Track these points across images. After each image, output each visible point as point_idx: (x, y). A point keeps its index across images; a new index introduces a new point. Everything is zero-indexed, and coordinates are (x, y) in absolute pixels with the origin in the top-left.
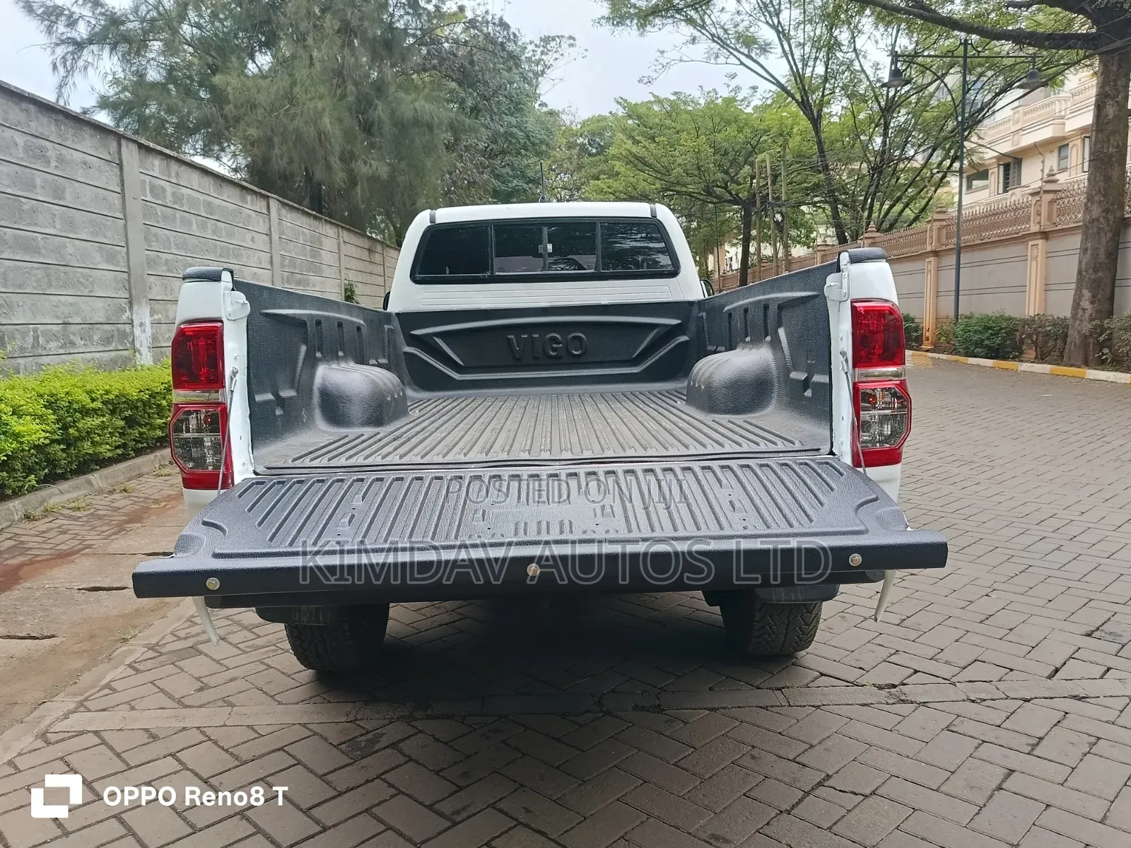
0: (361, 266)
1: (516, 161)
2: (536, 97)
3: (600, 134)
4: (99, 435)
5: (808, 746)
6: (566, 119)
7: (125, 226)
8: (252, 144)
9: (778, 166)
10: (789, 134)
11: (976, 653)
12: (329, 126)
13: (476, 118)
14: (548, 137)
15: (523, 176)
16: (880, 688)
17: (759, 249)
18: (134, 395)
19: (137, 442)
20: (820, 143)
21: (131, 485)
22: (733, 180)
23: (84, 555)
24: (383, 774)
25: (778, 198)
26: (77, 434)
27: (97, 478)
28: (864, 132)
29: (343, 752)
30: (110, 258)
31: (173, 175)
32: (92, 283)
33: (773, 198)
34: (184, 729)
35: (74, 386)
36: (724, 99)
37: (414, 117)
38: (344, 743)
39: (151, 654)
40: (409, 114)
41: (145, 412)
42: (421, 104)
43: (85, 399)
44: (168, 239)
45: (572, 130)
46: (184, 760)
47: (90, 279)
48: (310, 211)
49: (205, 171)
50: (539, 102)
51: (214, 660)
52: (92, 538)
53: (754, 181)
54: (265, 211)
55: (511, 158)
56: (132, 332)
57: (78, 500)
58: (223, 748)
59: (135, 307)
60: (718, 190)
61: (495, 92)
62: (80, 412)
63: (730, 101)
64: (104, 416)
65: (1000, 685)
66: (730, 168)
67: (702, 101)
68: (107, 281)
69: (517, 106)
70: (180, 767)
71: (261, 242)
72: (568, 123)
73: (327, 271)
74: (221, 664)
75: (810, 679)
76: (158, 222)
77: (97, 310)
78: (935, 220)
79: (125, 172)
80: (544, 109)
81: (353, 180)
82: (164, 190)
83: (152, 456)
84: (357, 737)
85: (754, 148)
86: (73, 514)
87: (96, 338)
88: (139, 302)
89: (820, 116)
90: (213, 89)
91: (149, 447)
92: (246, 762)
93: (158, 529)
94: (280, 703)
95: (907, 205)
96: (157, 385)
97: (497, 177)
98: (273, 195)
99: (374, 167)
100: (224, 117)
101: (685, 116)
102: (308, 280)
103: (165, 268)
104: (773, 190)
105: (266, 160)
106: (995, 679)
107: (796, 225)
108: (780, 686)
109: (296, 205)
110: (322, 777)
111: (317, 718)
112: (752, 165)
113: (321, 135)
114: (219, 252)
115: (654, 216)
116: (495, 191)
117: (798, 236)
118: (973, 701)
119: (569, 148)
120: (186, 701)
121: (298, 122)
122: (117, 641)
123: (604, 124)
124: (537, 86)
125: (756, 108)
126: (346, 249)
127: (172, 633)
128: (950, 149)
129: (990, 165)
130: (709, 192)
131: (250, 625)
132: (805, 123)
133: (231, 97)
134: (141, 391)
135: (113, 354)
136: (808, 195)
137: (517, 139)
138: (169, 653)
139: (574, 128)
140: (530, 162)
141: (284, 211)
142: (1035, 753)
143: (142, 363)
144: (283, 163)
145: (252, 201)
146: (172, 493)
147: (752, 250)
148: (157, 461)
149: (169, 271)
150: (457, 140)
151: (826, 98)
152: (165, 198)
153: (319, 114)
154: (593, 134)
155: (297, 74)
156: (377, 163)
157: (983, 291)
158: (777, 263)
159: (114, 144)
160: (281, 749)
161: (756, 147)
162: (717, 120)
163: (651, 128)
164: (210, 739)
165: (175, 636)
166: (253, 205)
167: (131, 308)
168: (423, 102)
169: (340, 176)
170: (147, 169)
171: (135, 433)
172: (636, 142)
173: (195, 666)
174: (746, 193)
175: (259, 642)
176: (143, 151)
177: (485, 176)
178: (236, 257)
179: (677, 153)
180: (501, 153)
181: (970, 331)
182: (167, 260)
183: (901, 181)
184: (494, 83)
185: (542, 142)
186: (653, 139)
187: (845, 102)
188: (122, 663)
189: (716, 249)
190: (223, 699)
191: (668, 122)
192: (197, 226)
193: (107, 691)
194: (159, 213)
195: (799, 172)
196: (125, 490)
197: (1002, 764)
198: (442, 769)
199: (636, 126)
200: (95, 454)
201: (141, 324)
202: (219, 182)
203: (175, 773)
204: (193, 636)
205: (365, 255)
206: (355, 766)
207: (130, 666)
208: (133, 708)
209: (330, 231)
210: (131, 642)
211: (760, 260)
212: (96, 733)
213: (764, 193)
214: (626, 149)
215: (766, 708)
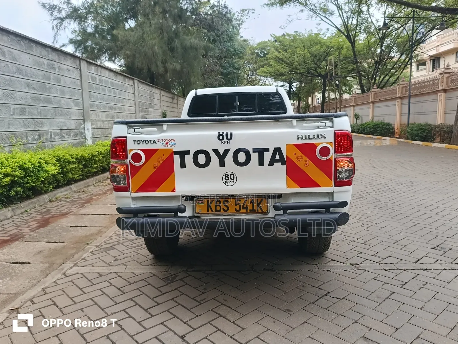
0: (169, 104)
1: (230, 60)
2: (238, 34)
3: (265, 49)
4: (74, 171)
5: (323, 283)
6: (251, 43)
7: (82, 93)
8: (128, 58)
9: (337, 61)
10: (342, 48)
11: (389, 254)
12: (157, 50)
13: (215, 44)
14: (243, 50)
15: (233, 67)
16: (353, 265)
17: (329, 95)
18: (87, 156)
19: (87, 173)
20: (354, 52)
21: (86, 189)
22: (319, 67)
23: (71, 214)
24: (178, 288)
25: (337, 75)
26: (66, 171)
27: (74, 187)
28: (372, 47)
29: (164, 281)
30: (77, 104)
31: (99, 72)
32: (70, 114)
33: (335, 75)
34: (111, 273)
35: (65, 153)
36: (315, 34)
37: (190, 46)
38: (164, 278)
39: (98, 249)
40: (188, 44)
41: (90, 162)
42: (193, 40)
43: (69, 158)
44: (97, 97)
45: (253, 47)
46: (112, 283)
47: (70, 113)
48: (149, 84)
49: (110, 70)
50: (240, 36)
51: (119, 251)
52: (73, 209)
53: (328, 67)
54: (133, 85)
55: (228, 60)
56: (85, 132)
57: (67, 195)
58: (124, 279)
59: (86, 123)
60: (313, 71)
61: (222, 34)
62: (68, 163)
63: (317, 35)
64: (76, 164)
65: (397, 265)
66: (318, 62)
67: (306, 35)
68: (76, 113)
69: (231, 39)
70: (110, 285)
71: (131, 96)
72: (251, 44)
73: (156, 107)
74: (122, 252)
75: (328, 261)
76: (94, 90)
77: (72, 124)
78: (401, 84)
79: (82, 72)
80: (242, 39)
81: (166, 71)
82: (96, 78)
83: (92, 179)
84: (169, 276)
85: (327, 54)
86: (66, 200)
87: (72, 135)
88: (87, 121)
89: (354, 41)
90: (113, 35)
91: (91, 175)
92: (132, 284)
93: (96, 206)
94: (142, 265)
95: (390, 77)
96: (94, 152)
97: (223, 67)
98: (136, 78)
99: (175, 66)
100: (117, 46)
101: (299, 41)
102: (149, 111)
103: (96, 108)
104: (335, 71)
105: (133, 63)
106: (395, 263)
107: (345, 85)
108: (316, 263)
109: (144, 82)
110: (157, 289)
111: (154, 270)
112: (326, 61)
113: (154, 53)
114: (116, 101)
115: (277, 91)
116: (222, 73)
117: (346, 90)
118: (385, 270)
119: (252, 54)
120: (111, 264)
121: (146, 49)
122: (85, 244)
123: (266, 44)
124: (239, 30)
125: (328, 37)
126: (164, 98)
127: (104, 242)
128: (408, 54)
129: (427, 60)
130: (309, 72)
131: (131, 239)
132: (348, 44)
133: (120, 39)
134: (89, 155)
135: (78, 140)
136: (350, 73)
137: (231, 52)
138: (103, 248)
139: (254, 46)
140: (235, 61)
141: (140, 84)
142: (403, 287)
143: (88, 144)
144: (140, 65)
145: (128, 80)
146: (100, 192)
147: (326, 96)
148: (94, 181)
149: (98, 109)
150: (206, 53)
151: (356, 34)
152: (96, 81)
153: (154, 45)
154: (262, 49)
155: (145, 30)
156: (176, 64)
157: (420, 114)
158: (336, 101)
159: (78, 62)
160: (144, 280)
161: (328, 53)
162: (312, 43)
163: (285, 46)
164: (119, 276)
165: (106, 243)
166: (128, 82)
167: (84, 123)
168: (194, 40)
169: (161, 70)
170: (90, 71)
171: (86, 170)
172: (279, 52)
173: (112, 252)
174: (324, 72)
175: (134, 245)
176: (88, 64)
177: (218, 67)
178: (122, 102)
179: (296, 56)
180: (224, 57)
181: (413, 130)
182: (97, 104)
183: (388, 67)
184: (222, 30)
185: (241, 53)
186: (286, 51)
187: (365, 35)
188: (88, 251)
189: (311, 95)
190: (123, 264)
191: (292, 44)
192: (108, 91)
193: (83, 261)
194: (94, 87)
195: (345, 63)
196: (83, 191)
197: (391, 290)
198: (197, 287)
199: (279, 46)
200: (73, 178)
201: (88, 129)
202: (116, 74)
203: (109, 286)
204: (111, 243)
205: (170, 100)
206: (168, 286)
207: (91, 252)
208: (93, 266)
209: (157, 91)
210: (90, 244)
211: (330, 99)
212: (82, 274)
213: (331, 72)
214: (275, 55)
215: (311, 271)
